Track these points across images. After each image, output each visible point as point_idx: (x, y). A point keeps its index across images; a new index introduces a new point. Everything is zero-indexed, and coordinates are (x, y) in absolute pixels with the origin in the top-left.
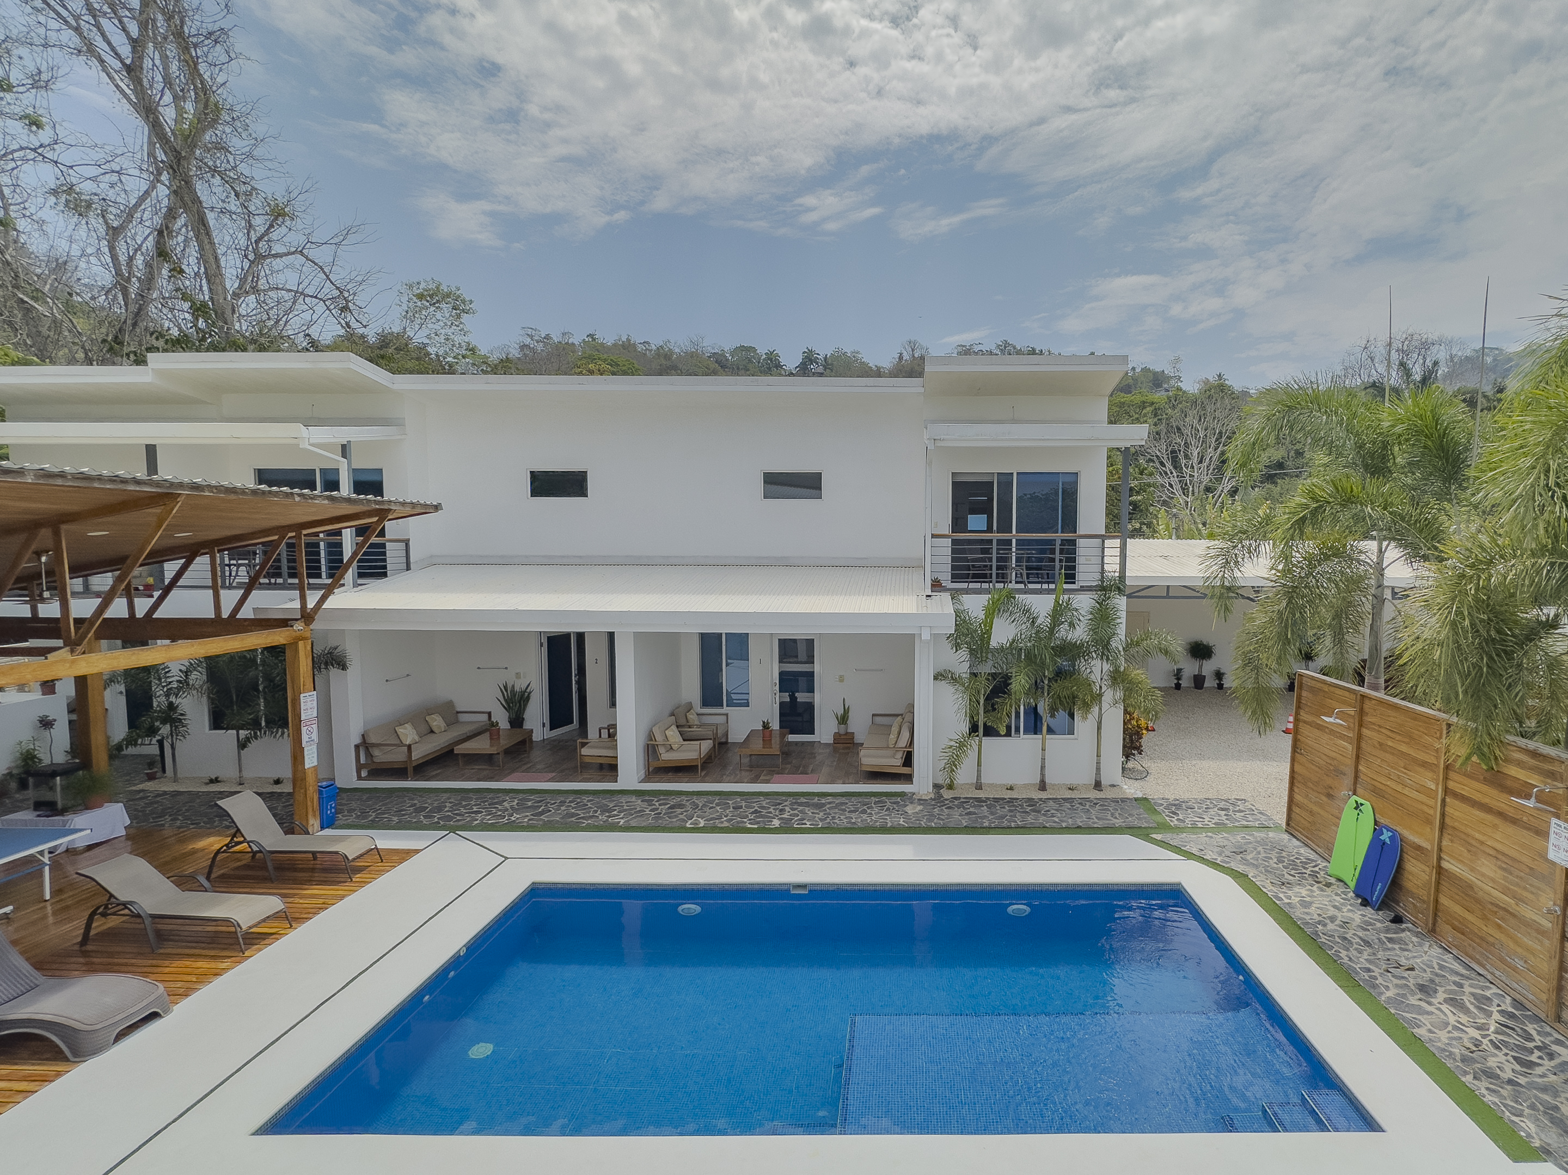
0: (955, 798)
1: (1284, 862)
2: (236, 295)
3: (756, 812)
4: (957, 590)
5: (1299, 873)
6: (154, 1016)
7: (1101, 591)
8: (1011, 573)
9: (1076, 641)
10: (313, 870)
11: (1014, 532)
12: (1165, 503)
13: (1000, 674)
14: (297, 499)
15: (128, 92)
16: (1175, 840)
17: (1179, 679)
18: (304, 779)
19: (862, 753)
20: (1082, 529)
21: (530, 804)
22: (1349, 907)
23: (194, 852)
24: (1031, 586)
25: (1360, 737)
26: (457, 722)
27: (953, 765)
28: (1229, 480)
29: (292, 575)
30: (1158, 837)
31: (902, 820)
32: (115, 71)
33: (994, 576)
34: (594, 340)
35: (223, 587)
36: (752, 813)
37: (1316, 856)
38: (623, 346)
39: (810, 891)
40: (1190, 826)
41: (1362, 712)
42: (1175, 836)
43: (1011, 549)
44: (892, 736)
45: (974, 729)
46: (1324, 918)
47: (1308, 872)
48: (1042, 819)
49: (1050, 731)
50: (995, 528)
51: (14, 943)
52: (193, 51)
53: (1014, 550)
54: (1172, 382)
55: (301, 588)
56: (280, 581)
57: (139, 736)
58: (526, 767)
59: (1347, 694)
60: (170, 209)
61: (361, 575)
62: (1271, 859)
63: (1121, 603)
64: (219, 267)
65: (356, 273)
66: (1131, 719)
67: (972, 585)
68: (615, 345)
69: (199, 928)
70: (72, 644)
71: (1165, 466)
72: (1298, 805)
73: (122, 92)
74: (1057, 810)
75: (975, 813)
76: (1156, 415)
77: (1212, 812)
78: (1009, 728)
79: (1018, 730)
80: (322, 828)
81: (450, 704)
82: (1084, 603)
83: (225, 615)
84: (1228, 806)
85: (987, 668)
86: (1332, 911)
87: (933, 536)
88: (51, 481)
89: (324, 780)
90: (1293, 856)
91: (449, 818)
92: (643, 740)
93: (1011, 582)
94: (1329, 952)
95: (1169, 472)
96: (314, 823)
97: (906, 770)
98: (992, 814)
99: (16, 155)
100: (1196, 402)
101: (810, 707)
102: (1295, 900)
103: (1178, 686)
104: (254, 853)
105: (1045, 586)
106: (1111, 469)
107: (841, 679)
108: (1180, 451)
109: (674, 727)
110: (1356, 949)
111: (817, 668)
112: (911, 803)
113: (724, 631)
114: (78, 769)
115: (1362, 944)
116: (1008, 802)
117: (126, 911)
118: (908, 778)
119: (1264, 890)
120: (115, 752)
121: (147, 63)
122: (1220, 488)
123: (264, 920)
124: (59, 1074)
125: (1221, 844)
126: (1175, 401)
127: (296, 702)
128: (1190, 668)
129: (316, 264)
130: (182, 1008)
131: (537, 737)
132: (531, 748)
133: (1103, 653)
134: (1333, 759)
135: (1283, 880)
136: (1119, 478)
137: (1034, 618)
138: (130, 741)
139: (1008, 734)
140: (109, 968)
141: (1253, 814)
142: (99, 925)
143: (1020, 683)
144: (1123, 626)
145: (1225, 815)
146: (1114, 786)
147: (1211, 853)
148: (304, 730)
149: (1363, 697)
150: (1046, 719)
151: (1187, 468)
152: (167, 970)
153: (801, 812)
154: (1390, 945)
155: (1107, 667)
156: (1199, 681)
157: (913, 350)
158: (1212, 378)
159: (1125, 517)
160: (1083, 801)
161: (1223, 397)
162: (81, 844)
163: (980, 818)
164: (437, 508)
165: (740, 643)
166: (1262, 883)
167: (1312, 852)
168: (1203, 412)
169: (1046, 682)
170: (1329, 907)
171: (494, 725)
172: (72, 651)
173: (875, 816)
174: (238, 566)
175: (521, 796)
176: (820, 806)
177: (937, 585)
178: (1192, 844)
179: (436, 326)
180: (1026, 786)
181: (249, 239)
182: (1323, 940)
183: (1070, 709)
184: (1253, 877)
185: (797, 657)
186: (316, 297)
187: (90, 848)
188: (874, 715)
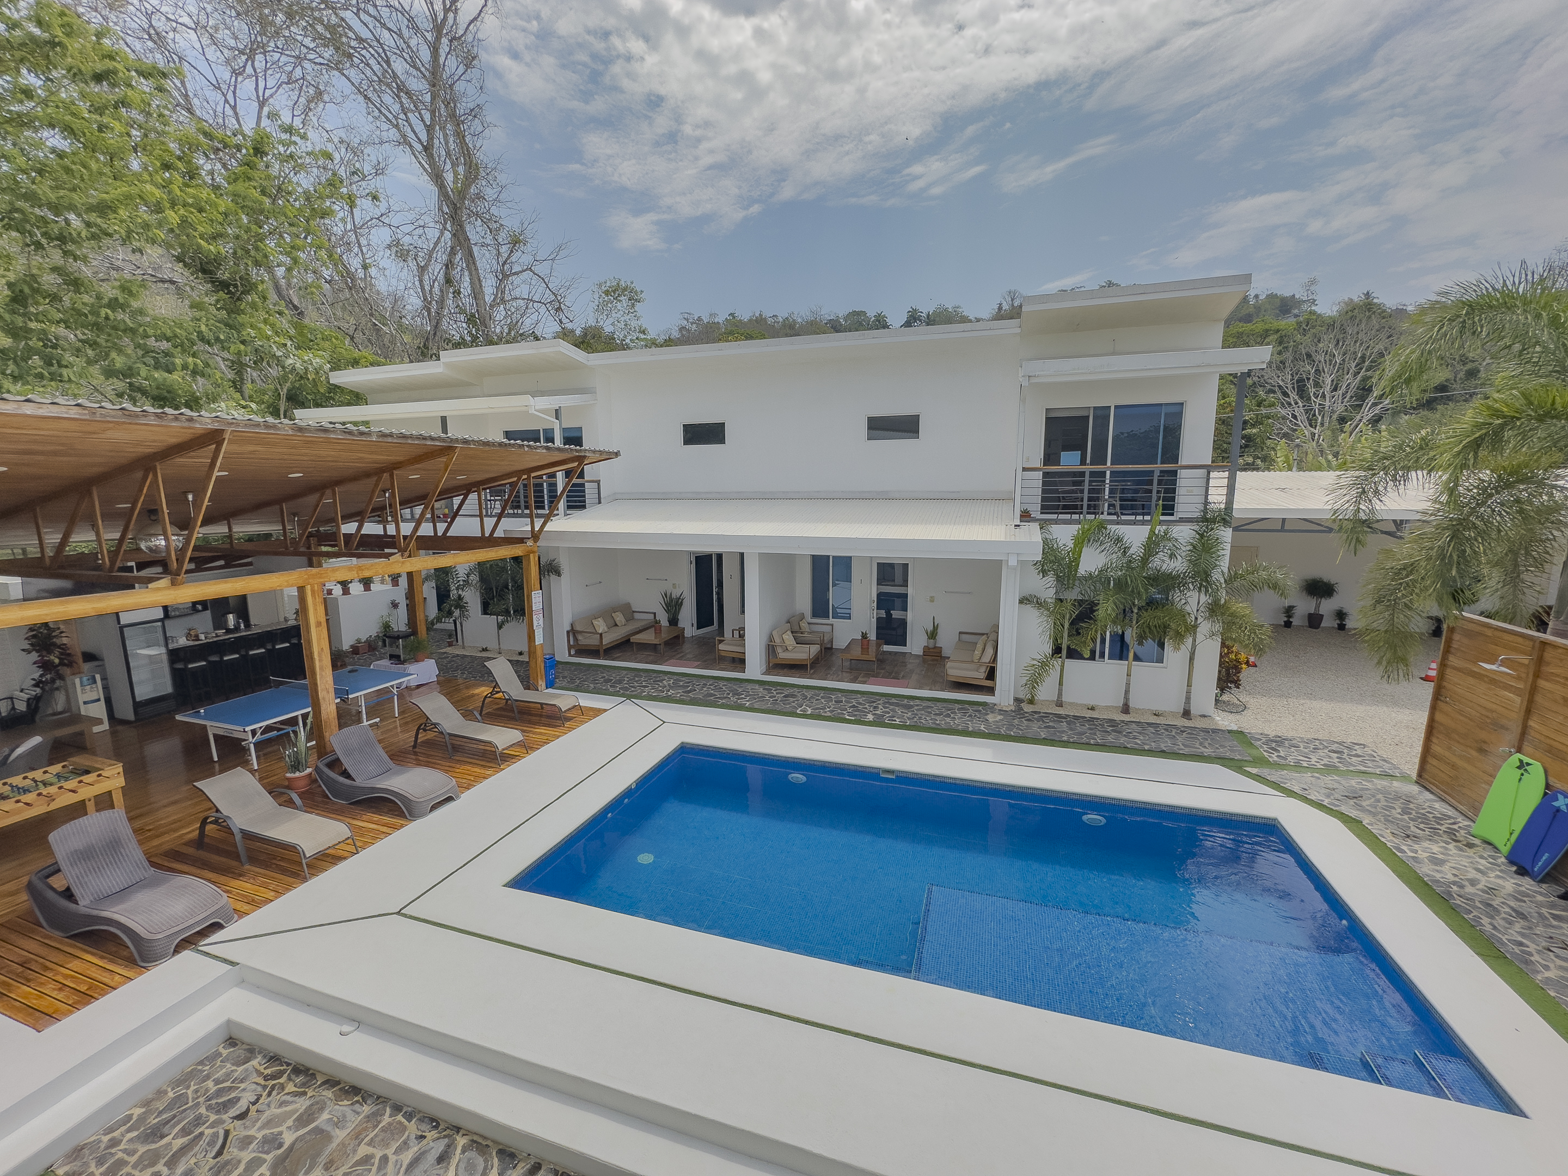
0: (1035, 712)
1: (1411, 814)
2: (492, 306)
3: (854, 706)
4: (1046, 520)
5: (1431, 828)
6: (449, 799)
7: (1203, 522)
8: (1104, 504)
9: (1172, 572)
10: (541, 716)
11: (1109, 464)
12: (1286, 436)
13: (1087, 601)
14: (526, 449)
15: (427, 166)
16: (1274, 776)
17: (1289, 617)
18: (535, 652)
19: (949, 665)
20: (1184, 459)
21: (681, 683)
22: (1498, 873)
23: (473, 695)
24: (1124, 517)
25: (1533, 690)
26: (633, 619)
27: (1034, 681)
28: (1370, 408)
29: (527, 508)
30: (1254, 771)
31: (983, 726)
32: (419, 152)
33: (1085, 507)
34: (734, 317)
35: (487, 516)
36: (851, 707)
37: (1456, 813)
38: (756, 321)
39: (897, 776)
40: (1292, 764)
41: (1540, 661)
42: (1273, 772)
43: (1105, 481)
44: (976, 652)
45: (1057, 650)
46: (1461, 879)
47: (1443, 828)
48: (1123, 740)
49: (1137, 658)
50: (1088, 461)
51: (380, 741)
52: (461, 126)
53: (1108, 481)
54: (1305, 307)
55: (530, 516)
56: (520, 511)
57: (443, 617)
58: (679, 656)
59: (1520, 640)
60: (452, 248)
61: (569, 507)
62: (1394, 808)
63: (1226, 534)
64: (481, 286)
65: (565, 280)
66: (1229, 653)
67: (1061, 516)
68: (750, 320)
69: (475, 746)
70: (402, 551)
71: (1288, 397)
72: (1435, 757)
73: (423, 166)
74: (1139, 733)
75: (1054, 727)
76: (1280, 343)
77: (1321, 753)
78: (1093, 653)
79: (1102, 655)
80: (547, 688)
81: (628, 606)
82: (1184, 534)
83: (487, 535)
84: (1341, 749)
85: (1072, 595)
86: (1473, 874)
87: (1024, 469)
88: (386, 439)
89: (548, 654)
90: (1425, 809)
91: (626, 689)
92: (765, 640)
93: (1102, 513)
94: (1466, 916)
95: (1293, 403)
96: (542, 684)
97: (988, 683)
98: (1071, 729)
99: (369, 223)
100: (1333, 325)
101: (903, 623)
102: (1423, 855)
103: (1288, 624)
104: (507, 700)
105: (1140, 518)
106: (1222, 401)
107: (932, 600)
108: (1308, 379)
109: (789, 633)
110: (1504, 919)
111: (910, 591)
112: (992, 712)
113: (832, 553)
114: (410, 636)
115: (1514, 914)
116: (1088, 720)
117: (436, 730)
118: (991, 691)
119: (1383, 840)
120: (430, 626)
121: (436, 141)
122: (1358, 417)
123: (511, 746)
124: (402, 826)
125: (1331, 786)
126: (1307, 326)
127: (530, 596)
128: (1304, 606)
129: (540, 277)
130: (466, 796)
131: (688, 634)
132: (684, 642)
133: (1201, 585)
134: (1492, 711)
135: (1409, 833)
136: (1232, 411)
137: (1125, 548)
138: (439, 619)
139: (1092, 658)
140: (428, 765)
141: (1374, 761)
142: (422, 737)
143: (1106, 609)
144: (1227, 558)
145: (1338, 758)
146: (1204, 716)
147: (1317, 794)
148: (534, 617)
149: (1544, 644)
150: (1133, 648)
151: (1316, 398)
152: (458, 771)
153: (893, 710)
154: (1555, 923)
155: (1204, 598)
156: (1314, 620)
157: (1012, 300)
158: (1356, 295)
159: (1236, 450)
160: (1169, 727)
161: (1370, 317)
162: (413, 684)
163: (1058, 731)
164: (617, 454)
165: (845, 563)
166: (1380, 832)
167: (1450, 808)
168: (1342, 336)
169: (1136, 611)
170: (1468, 869)
171: (657, 622)
172: (402, 556)
173: (958, 720)
174: (495, 501)
175: (675, 677)
176: (909, 707)
177: (1026, 516)
178: (1294, 782)
179: (617, 315)
180: (1107, 708)
181: (498, 263)
182: (1458, 902)
183: (1160, 640)
184: (1368, 824)
185: (894, 581)
186: (540, 302)
187: (419, 686)
188: (960, 633)
